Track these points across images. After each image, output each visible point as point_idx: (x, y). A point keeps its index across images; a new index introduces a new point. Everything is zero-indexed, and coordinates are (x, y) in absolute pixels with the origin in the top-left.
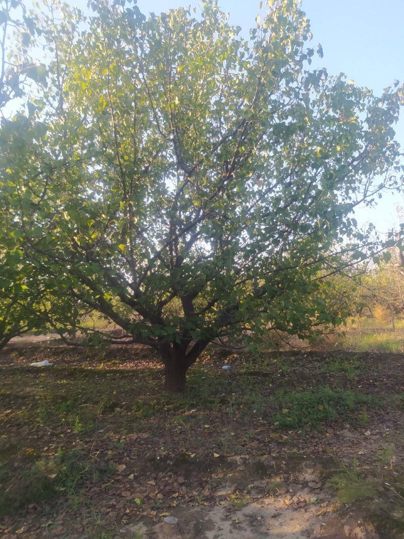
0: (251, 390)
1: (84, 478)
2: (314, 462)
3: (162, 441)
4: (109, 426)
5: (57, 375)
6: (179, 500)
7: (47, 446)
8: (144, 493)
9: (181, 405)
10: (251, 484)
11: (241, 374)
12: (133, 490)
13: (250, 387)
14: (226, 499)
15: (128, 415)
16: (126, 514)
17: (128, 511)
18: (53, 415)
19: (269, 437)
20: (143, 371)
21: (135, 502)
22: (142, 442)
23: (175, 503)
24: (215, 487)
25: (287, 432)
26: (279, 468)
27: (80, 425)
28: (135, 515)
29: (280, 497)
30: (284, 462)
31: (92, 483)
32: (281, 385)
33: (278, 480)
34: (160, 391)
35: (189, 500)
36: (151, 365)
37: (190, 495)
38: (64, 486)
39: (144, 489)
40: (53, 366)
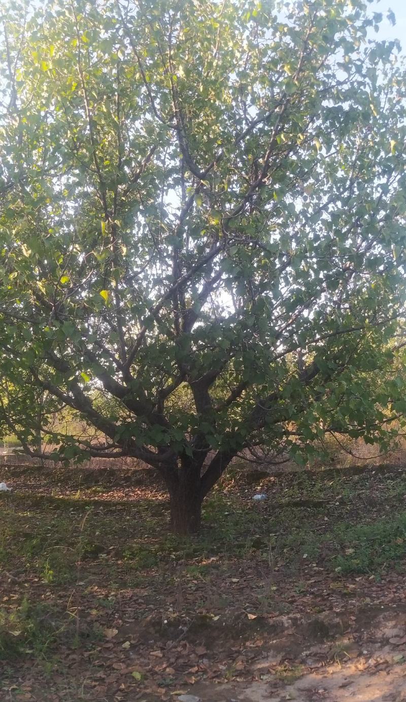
0: (298, 527)
1: (59, 641)
2: (396, 612)
3: (169, 600)
4: (91, 577)
5: (18, 505)
6: (199, 676)
7: (7, 595)
8: (145, 666)
9: (195, 551)
10: (306, 650)
11: (281, 506)
12: (129, 661)
13: (297, 523)
14: (269, 672)
15: (118, 564)
16: (121, 690)
17: (123, 686)
18: (14, 557)
19: (328, 588)
20: (137, 504)
21: (133, 677)
22: (140, 600)
23: (193, 680)
24: (253, 658)
25: (354, 580)
26: (347, 626)
27: (51, 572)
28: (134, 692)
29: (349, 662)
30: (353, 618)
31: (69, 649)
32: (340, 517)
33: (346, 641)
34: (163, 532)
35: (213, 675)
36: (149, 495)
37: (215, 669)
38: (32, 648)
39: (146, 661)
40: (12, 491)
